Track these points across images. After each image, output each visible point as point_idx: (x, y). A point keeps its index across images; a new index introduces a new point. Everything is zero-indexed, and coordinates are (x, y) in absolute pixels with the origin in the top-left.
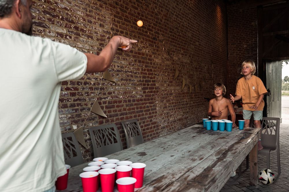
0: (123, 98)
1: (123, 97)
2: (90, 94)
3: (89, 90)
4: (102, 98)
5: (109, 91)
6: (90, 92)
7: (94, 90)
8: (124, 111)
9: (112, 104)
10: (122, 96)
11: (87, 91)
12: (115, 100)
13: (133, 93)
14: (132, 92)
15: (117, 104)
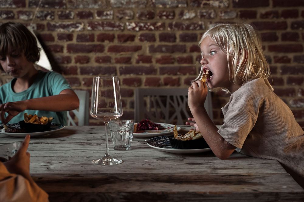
0: (137, 29)
1: (137, 26)
2: (16, 16)
3: (14, 6)
4: (55, 27)
5: (80, 10)
6: (15, 11)
7: (29, 6)
8: (141, 64)
9: (93, 41)
10: (133, 25)
11: (8, 8)
12: (104, 32)
13: (185, 17)
14: (182, 14)
15: (112, 44)
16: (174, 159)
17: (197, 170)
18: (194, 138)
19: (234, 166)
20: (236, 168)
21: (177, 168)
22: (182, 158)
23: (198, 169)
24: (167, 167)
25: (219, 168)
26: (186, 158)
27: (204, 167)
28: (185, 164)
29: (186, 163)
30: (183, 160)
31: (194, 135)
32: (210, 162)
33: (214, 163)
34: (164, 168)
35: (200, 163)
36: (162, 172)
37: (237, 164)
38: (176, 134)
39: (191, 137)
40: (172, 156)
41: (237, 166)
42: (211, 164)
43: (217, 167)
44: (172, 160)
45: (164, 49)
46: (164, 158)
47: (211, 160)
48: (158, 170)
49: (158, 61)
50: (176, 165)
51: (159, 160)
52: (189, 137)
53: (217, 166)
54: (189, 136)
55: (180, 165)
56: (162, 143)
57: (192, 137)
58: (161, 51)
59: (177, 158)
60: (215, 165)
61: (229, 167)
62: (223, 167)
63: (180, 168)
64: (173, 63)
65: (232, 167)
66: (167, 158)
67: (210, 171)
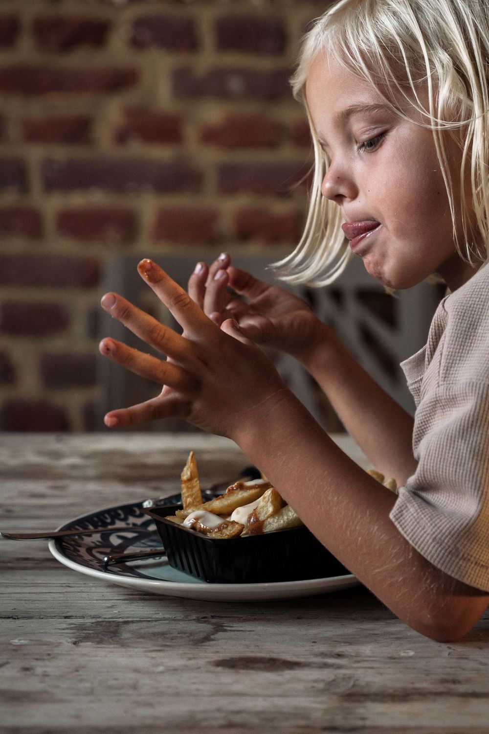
16: (162, 635)
17: (260, 704)
18: (273, 525)
19: (454, 682)
20: (461, 688)
21: (161, 694)
22: (204, 628)
23: (266, 696)
24: (112, 682)
25: (373, 689)
26: (225, 622)
27: (300, 686)
28: (209, 663)
29: (217, 657)
30: (207, 639)
31: (271, 509)
32: (339, 656)
33: (358, 658)
34: (91, 692)
35: (289, 658)
36: (78, 717)
37: (475, 665)
38: (191, 496)
39: (257, 520)
40: (160, 616)
41: (468, 681)
42: (339, 667)
43: (368, 684)
44: (155, 635)
45: (235, 85)
46: (118, 625)
47: (349, 641)
48: (61, 701)
49: (210, 136)
50: (161, 669)
51: (87, 638)
52: (250, 518)
53: (368, 679)
54: (251, 511)
55: (185, 668)
56: (130, 535)
57: (262, 518)
58: (223, 94)
59: (182, 626)
60: (359, 673)
61: (426, 685)
62: (399, 685)
63: (177, 695)
64: (272, 145)
65: (441, 688)
66: (133, 627)
67: (326, 711)
